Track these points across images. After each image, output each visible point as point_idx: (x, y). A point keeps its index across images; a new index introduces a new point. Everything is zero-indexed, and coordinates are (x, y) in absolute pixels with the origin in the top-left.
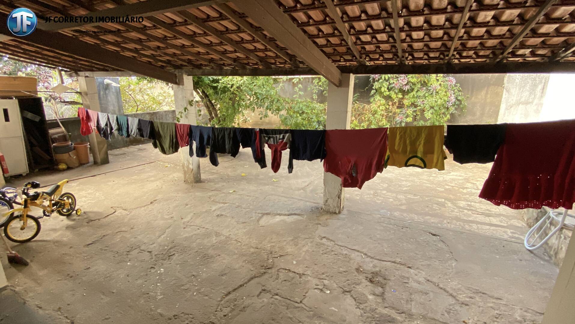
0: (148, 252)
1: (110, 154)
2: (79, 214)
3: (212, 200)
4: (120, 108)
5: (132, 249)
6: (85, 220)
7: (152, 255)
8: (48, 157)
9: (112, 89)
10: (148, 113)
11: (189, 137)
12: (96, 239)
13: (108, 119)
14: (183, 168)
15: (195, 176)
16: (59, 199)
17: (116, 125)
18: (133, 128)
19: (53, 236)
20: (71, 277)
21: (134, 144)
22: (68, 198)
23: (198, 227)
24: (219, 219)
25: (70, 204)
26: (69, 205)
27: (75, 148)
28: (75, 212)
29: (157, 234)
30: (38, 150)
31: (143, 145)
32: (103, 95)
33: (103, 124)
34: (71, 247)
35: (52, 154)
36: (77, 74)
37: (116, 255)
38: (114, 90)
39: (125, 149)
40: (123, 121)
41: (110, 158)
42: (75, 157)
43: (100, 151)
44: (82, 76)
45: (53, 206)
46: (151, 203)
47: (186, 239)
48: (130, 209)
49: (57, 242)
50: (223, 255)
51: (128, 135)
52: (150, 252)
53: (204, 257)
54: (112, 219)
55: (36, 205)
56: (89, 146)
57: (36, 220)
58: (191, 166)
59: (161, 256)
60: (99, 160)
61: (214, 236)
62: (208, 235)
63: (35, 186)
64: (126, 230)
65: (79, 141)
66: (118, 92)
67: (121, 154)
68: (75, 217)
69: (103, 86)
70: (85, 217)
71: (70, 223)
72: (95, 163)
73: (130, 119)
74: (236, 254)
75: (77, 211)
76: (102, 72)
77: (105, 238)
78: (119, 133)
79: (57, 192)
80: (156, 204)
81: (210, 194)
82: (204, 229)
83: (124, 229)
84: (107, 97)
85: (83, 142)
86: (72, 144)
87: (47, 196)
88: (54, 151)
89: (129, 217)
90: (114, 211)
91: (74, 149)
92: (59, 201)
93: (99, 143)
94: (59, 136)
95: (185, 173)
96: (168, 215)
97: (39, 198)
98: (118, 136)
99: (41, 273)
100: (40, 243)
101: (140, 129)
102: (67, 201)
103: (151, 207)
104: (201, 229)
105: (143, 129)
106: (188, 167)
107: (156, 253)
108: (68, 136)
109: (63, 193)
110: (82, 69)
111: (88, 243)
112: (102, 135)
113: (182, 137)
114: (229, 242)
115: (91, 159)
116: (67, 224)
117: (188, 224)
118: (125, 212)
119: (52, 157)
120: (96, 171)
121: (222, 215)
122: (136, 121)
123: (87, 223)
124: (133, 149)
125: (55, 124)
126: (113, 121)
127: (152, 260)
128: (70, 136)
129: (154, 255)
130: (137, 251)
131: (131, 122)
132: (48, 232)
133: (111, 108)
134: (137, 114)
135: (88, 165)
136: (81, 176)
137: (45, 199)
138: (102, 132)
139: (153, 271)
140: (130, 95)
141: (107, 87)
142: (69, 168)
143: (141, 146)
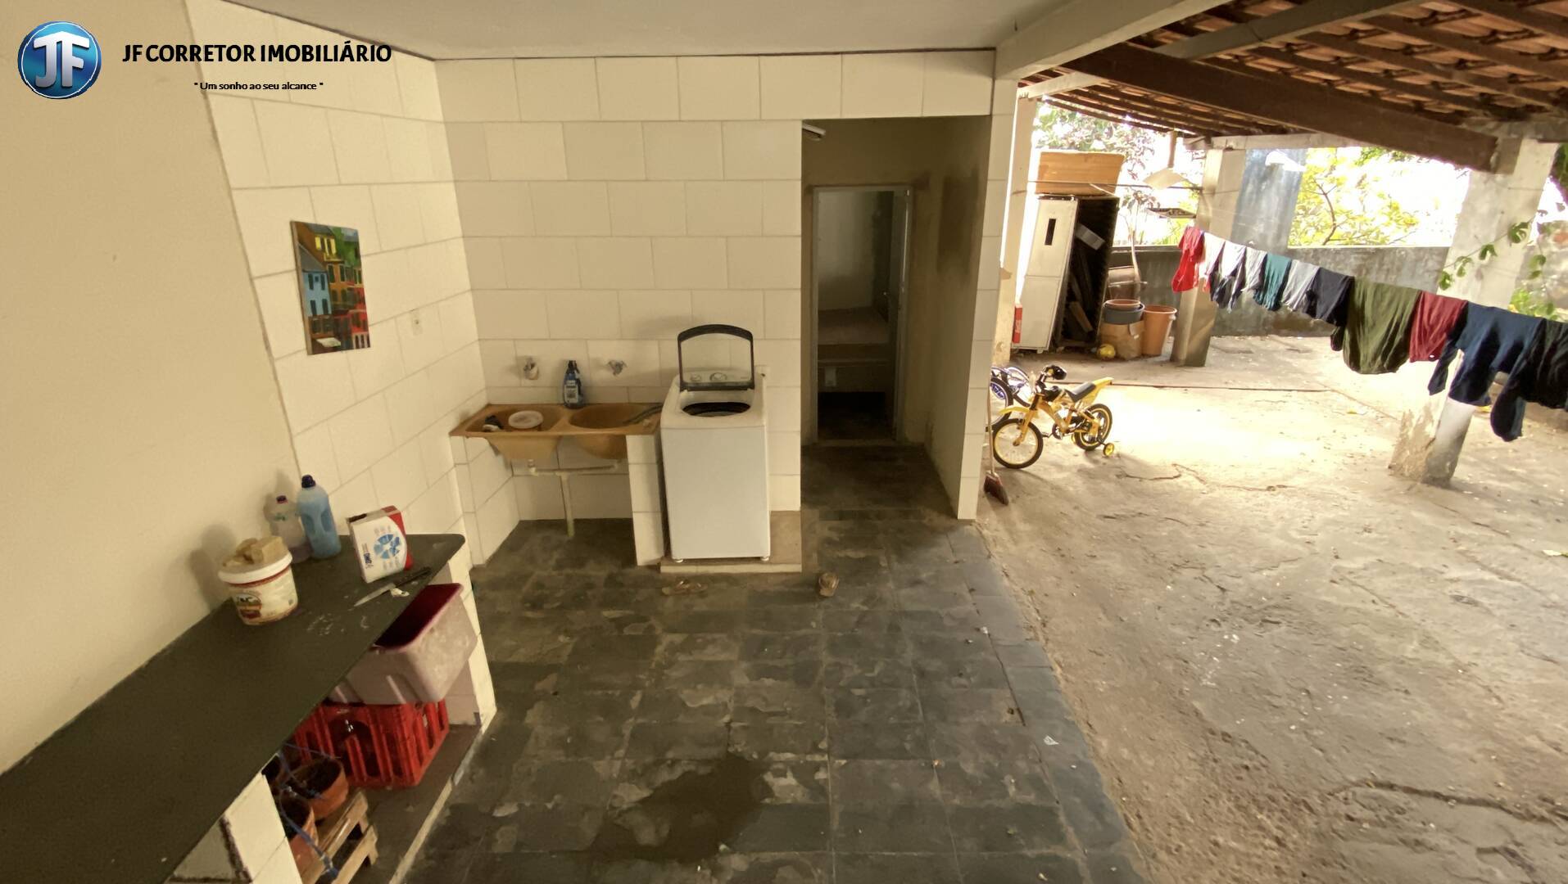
0: (1219, 587)
1: (1213, 346)
2: (1108, 453)
3: (1461, 548)
4: (1283, 229)
5: (1187, 563)
6: (1115, 469)
7: (1224, 598)
8: (1089, 324)
9: (1281, 176)
10: (1357, 251)
11: (1449, 337)
12: (1123, 513)
13: (1244, 260)
14: (1404, 426)
15: (1433, 463)
16: (1086, 413)
17: (1257, 277)
18: (1294, 290)
19: (1055, 476)
20: (1063, 556)
21: (1284, 331)
22: (1101, 415)
23: (1374, 598)
24: (1458, 609)
25: (1099, 429)
26: (1096, 430)
27: (1143, 317)
28: (1101, 447)
29: (1255, 562)
30: (1077, 307)
31: (1308, 339)
32: (1252, 193)
33: (1225, 272)
34: (1076, 508)
35: (1097, 321)
36: (1208, 142)
37: (1151, 561)
38: (1283, 181)
39: (1254, 341)
40: (1276, 268)
41: (1211, 354)
42: (1136, 337)
43: (1194, 332)
44: (1219, 148)
45: (1071, 423)
46: (1270, 488)
47: (1327, 607)
48: (1213, 483)
49: (1058, 488)
50: (1419, 699)
51: (1277, 306)
52: (1223, 590)
53: (1357, 671)
54: (1167, 489)
55: (1048, 410)
56: (1174, 318)
57: (1040, 437)
58: (1430, 430)
59: (1244, 610)
60: (1183, 355)
61: (1416, 643)
62: (1397, 629)
63: (1059, 375)
64: (1189, 522)
65: (1157, 300)
66: (1294, 185)
67: (1239, 352)
68: (1098, 458)
69: (1260, 170)
70: (1118, 463)
71: (1089, 465)
72: (1174, 360)
73: (1297, 264)
74: (1468, 720)
75: (1106, 446)
76: (1270, 137)
77: (1141, 519)
78: (1256, 297)
79: (1085, 399)
80: (1281, 496)
81: (1461, 530)
82: (1391, 611)
83: (1183, 518)
84: (1258, 199)
85: (1163, 306)
86: (1141, 307)
87: (1070, 400)
88: (1104, 315)
89: (1203, 497)
90: (1177, 474)
91: (1142, 319)
92: (1085, 416)
93: (1199, 313)
94: (1122, 285)
95: (1403, 443)
96: (1301, 532)
97: (1058, 398)
98: (1248, 303)
99: (1022, 527)
100: (1032, 480)
101: (1312, 296)
102: (1096, 420)
103: (1264, 496)
104: (1381, 606)
105: (1322, 294)
106: (1420, 428)
107: (1236, 599)
108: (1139, 289)
109: (1094, 403)
110: (1224, 131)
111: (1107, 514)
112: (1215, 297)
113: (1424, 335)
114: (1459, 681)
115: (1168, 347)
116: (1082, 465)
117: (1348, 576)
118: (1197, 485)
119: (1095, 326)
120: (1169, 376)
121: (1473, 603)
122: (1312, 271)
123: (1118, 476)
124: (1277, 344)
125: (1124, 260)
126: (1253, 266)
127: (1221, 608)
128: (1143, 287)
129: (1228, 600)
130: (1196, 573)
131: (1296, 275)
132: (1047, 466)
133: (1259, 228)
134: (1325, 250)
135: (1157, 359)
136: (1136, 379)
137: (1065, 404)
138: (1218, 290)
139: (1213, 627)
140: (1325, 194)
141: (1269, 173)
142: (1118, 358)
143: (1300, 341)
